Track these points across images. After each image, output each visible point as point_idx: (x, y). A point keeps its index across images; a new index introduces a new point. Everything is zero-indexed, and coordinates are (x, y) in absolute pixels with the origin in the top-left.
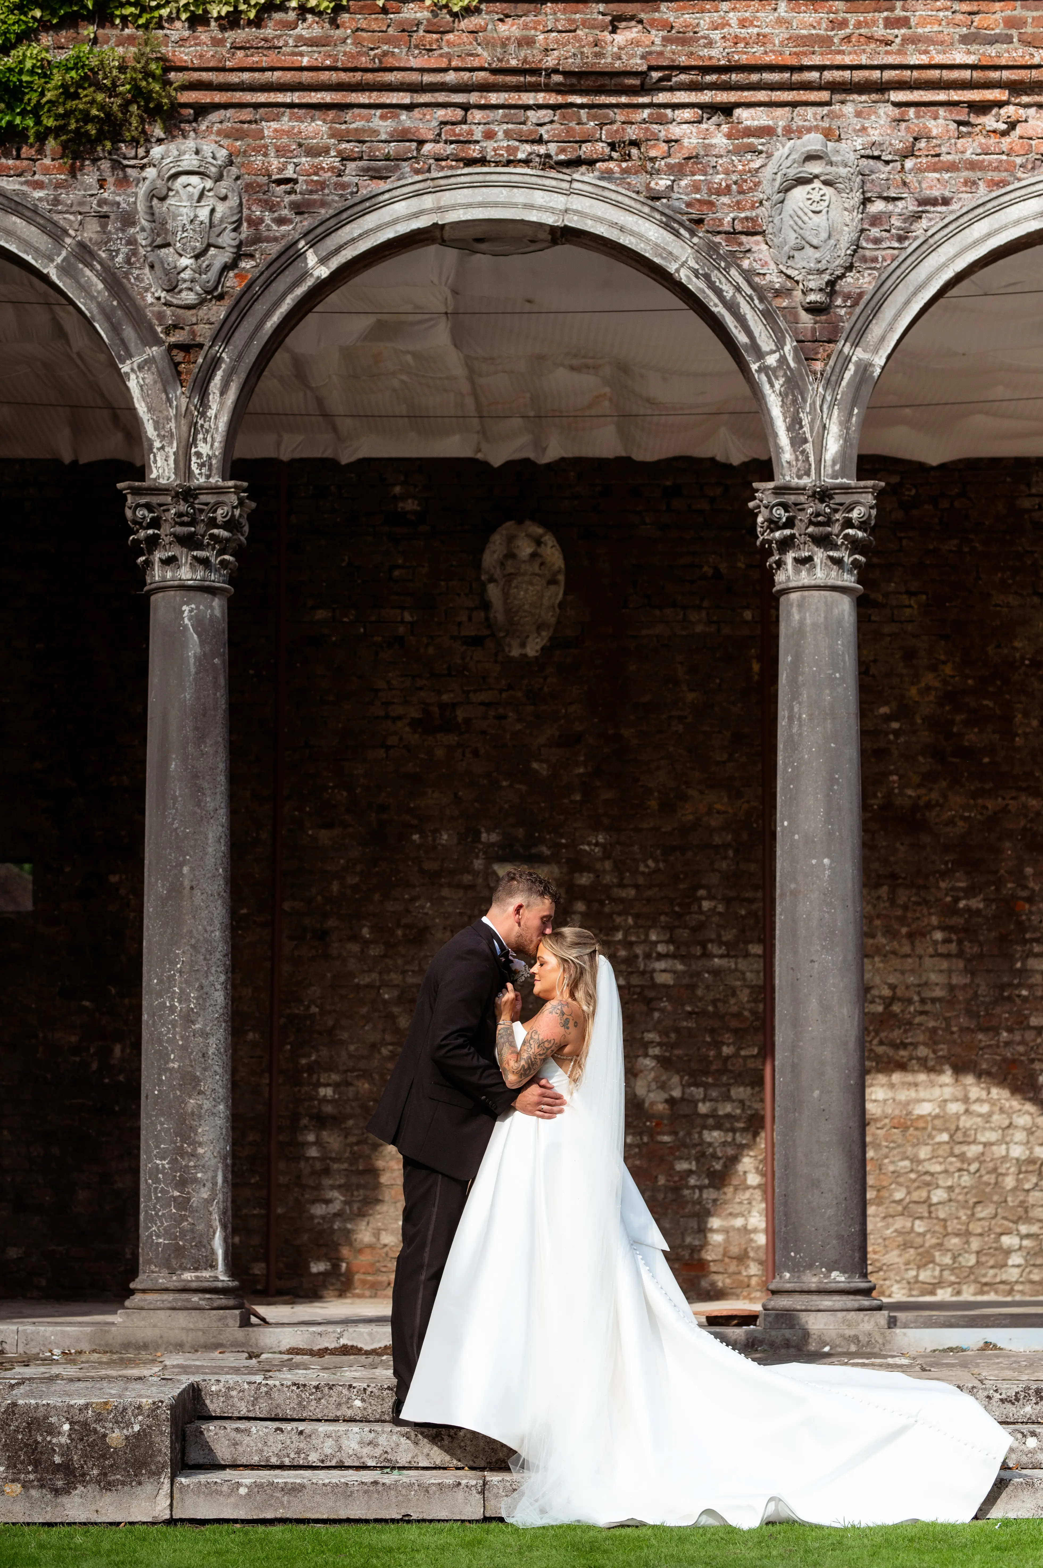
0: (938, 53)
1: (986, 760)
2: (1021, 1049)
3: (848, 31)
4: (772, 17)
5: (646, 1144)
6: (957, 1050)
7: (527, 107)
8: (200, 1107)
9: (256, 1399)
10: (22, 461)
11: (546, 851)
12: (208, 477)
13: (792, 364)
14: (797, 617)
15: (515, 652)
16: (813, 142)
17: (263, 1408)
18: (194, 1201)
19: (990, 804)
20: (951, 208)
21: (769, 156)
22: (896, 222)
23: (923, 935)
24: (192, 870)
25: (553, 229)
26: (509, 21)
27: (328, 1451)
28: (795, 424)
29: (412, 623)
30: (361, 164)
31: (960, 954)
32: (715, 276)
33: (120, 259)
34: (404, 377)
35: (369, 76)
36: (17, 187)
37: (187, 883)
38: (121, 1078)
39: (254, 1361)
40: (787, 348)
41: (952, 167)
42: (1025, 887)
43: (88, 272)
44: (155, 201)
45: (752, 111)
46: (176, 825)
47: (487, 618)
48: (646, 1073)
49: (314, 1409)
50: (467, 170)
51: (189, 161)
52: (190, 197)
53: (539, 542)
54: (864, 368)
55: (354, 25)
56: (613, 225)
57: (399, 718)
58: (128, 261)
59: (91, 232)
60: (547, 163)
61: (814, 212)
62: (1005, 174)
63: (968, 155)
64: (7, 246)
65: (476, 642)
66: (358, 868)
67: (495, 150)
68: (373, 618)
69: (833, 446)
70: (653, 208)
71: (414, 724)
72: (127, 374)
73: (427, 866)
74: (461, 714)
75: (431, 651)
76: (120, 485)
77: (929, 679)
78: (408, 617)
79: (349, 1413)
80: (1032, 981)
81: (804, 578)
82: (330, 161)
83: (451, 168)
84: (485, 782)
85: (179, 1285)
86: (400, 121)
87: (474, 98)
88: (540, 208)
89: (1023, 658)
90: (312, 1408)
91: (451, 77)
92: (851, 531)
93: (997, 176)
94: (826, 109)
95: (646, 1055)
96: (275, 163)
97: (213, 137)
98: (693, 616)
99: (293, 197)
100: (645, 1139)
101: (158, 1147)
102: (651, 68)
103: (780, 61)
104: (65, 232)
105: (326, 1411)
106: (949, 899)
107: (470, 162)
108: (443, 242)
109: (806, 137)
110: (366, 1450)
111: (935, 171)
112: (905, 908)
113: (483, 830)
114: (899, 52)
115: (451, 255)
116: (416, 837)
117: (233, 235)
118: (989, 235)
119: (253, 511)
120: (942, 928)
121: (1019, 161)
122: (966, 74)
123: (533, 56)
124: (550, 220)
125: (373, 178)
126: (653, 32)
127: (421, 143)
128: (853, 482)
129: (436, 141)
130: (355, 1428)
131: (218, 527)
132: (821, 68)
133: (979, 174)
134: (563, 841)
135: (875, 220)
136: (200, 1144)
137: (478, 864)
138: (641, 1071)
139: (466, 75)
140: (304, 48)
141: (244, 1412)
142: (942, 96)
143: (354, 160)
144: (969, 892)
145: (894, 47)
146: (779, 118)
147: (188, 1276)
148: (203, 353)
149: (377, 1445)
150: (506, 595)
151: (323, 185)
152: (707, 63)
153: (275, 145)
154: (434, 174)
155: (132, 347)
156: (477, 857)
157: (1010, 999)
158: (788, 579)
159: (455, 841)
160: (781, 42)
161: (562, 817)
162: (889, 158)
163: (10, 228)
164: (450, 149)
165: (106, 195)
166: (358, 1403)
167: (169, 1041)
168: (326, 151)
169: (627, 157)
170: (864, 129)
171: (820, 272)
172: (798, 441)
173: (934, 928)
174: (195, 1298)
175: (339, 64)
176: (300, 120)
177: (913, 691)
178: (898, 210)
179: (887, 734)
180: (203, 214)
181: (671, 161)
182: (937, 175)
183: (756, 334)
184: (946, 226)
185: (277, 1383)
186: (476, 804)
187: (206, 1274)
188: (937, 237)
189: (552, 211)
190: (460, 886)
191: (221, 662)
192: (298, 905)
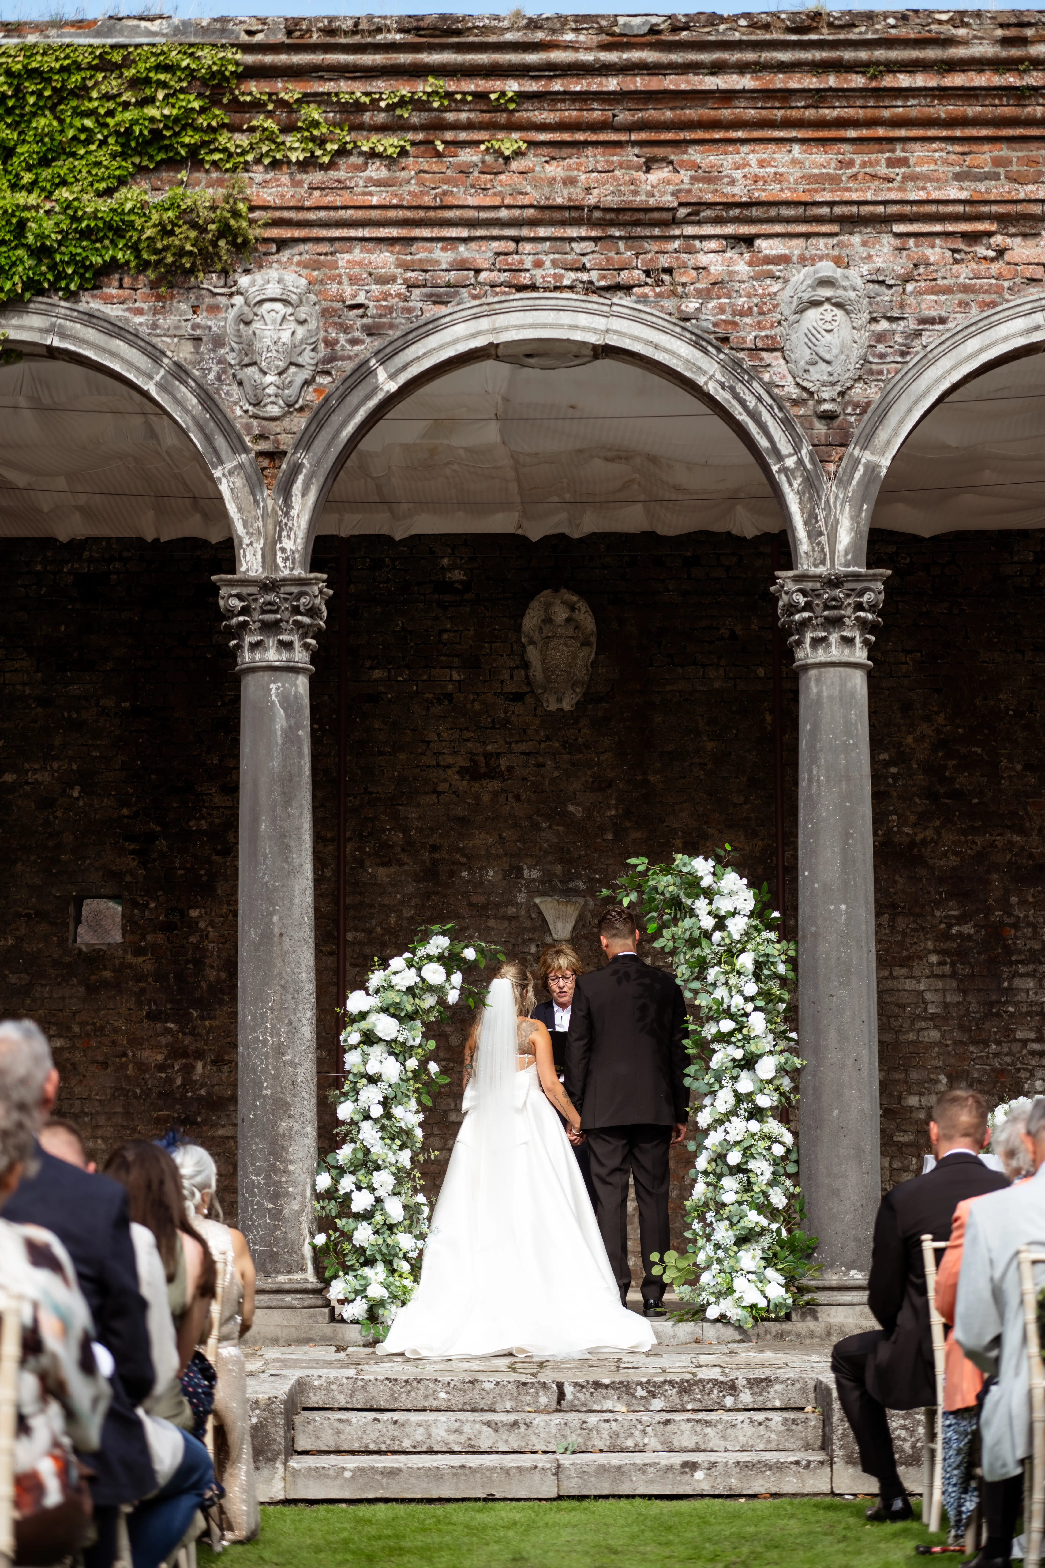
0: (935, 189)
1: (976, 801)
2: (1008, 1059)
3: (855, 170)
4: (787, 158)
6: (953, 1061)
7: (572, 240)
8: (291, 1129)
9: (354, 1392)
10: (108, 540)
11: (582, 886)
12: (292, 569)
13: (809, 466)
14: (814, 690)
15: (553, 707)
16: (826, 268)
17: (359, 1400)
18: (286, 1212)
19: (979, 840)
20: (947, 326)
21: (786, 281)
22: (899, 339)
23: (921, 959)
24: (281, 919)
25: (595, 347)
26: (554, 163)
27: (419, 1438)
28: (811, 519)
29: (459, 681)
30: (424, 290)
31: (954, 975)
32: (739, 388)
33: (211, 376)
34: (455, 467)
35: (432, 214)
36: (120, 313)
37: (276, 931)
38: (203, 1092)
39: (342, 1355)
40: (804, 451)
41: (948, 291)
42: (1010, 915)
43: (183, 388)
44: (242, 326)
45: (770, 241)
46: (266, 879)
47: (527, 677)
49: (404, 1401)
50: (519, 295)
51: (273, 290)
52: (274, 321)
53: (573, 609)
54: (871, 469)
55: (417, 168)
56: (648, 343)
57: (449, 767)
58: (219, 378)
59: (185, 353)
60: (590, 288)
61: (827, 331)
62: (994, 296)
63: (961, 280)
64: (111, 366)
65: (518, 697)
66: (413, 902)
67: (543, 277)
68: (425, 677)
69: (845, 538)
70: (684, 329)
71: (462, 772)
72: (219, 479)
73: (475, 899)
74: (504, 763)
75: (477, 705)
76: (213, 578)
77: (924, 728)
78: (455, 676)
79: (435, 1404)
80: (1018, 998)
81: (821, 656)
82: (397, 288)
83: (505, 293)
84: (527, 823)
85: (274, 1287)
86: (458, 253)
87: (525, 232)
88: (584, 329)
89: (1007, 709)
91: (504, 214)
92: (862, 614)
93: (987, 298)
94: (835, 241)
96: (348, 290)
97: (293, 268)
98: (712, 673)
99: (365, 320)
101: (253, 1165)
102: (681, 204)
103: (795, 197)
104: (163, 353)
105: (415, 1402)
106: (943, 926)
107: (521, 288)
108: (497, 358)
109: (820, 265)
110: (453, 1437)
111: (933, 293)
112: (904, 934)
113: (525, 867)
114: (901, 189)
115: (504, 369)
116: (465, 874)
117: (313, 354)
118: (981, 350)
119: (331, 598)
120: (936, 951)
121: (1006, 284)
122: (960, 209)
123: (577, 194)
124: (593, 339)
125: (435, 303)
126: (682, 172)
127: (478, 271)
128: (863, 570)
129: (491, 270)
130: (442, 1417)
131: (301, 614)
132: (831, 204)
133: (972, 297)
134: (597, 877)
135: (880, 337)
136: (291, 1162)
137: (521, 897)
139: (517, 213)
140: (373, 188)
141: (343, 1404)
142: (938, 228)
143: (419, 287)
144: (961, 920)
145: (896, 185)
146: (795, 247)
147: (281, 1278)
148: (286, 460)
149: (461, 1433)
150: (544, 657)
151: (390, 309)
152: (731, 200)
153: (348, 275)
154: (490, 299)
155: (224, 455)
156: (520, 892)
157: (998, 1015)
158: (807, 657)
159: (500, 877)
160: (796, 181)
161: (596, 855)
162: (892, 282)
163: (114, 349)
164: (504, 277)
165: (198, 320)
166: (443, 1395)
167: (262, 1070)
168: (394, 279)
169: (660, 283)
170: (869, 257)
171: (833, 384)
172: (814, 534)
173: (930, 952)
174: (288, 1298)
175: (405, 203)
176: (369, 251)
177: (910, 739)
178: (900, 329)
179: (886, 778)
180: (285, 336)
181: (698, 285)
182: (934, 297)
183: (776, 439)
184: (943, 343)
186: (519, 844)
187: (297, 1276)
188: (935, 352)
189: (595, 331)
190: (504, 917)
191: (304, 734)
192: (360, 935)
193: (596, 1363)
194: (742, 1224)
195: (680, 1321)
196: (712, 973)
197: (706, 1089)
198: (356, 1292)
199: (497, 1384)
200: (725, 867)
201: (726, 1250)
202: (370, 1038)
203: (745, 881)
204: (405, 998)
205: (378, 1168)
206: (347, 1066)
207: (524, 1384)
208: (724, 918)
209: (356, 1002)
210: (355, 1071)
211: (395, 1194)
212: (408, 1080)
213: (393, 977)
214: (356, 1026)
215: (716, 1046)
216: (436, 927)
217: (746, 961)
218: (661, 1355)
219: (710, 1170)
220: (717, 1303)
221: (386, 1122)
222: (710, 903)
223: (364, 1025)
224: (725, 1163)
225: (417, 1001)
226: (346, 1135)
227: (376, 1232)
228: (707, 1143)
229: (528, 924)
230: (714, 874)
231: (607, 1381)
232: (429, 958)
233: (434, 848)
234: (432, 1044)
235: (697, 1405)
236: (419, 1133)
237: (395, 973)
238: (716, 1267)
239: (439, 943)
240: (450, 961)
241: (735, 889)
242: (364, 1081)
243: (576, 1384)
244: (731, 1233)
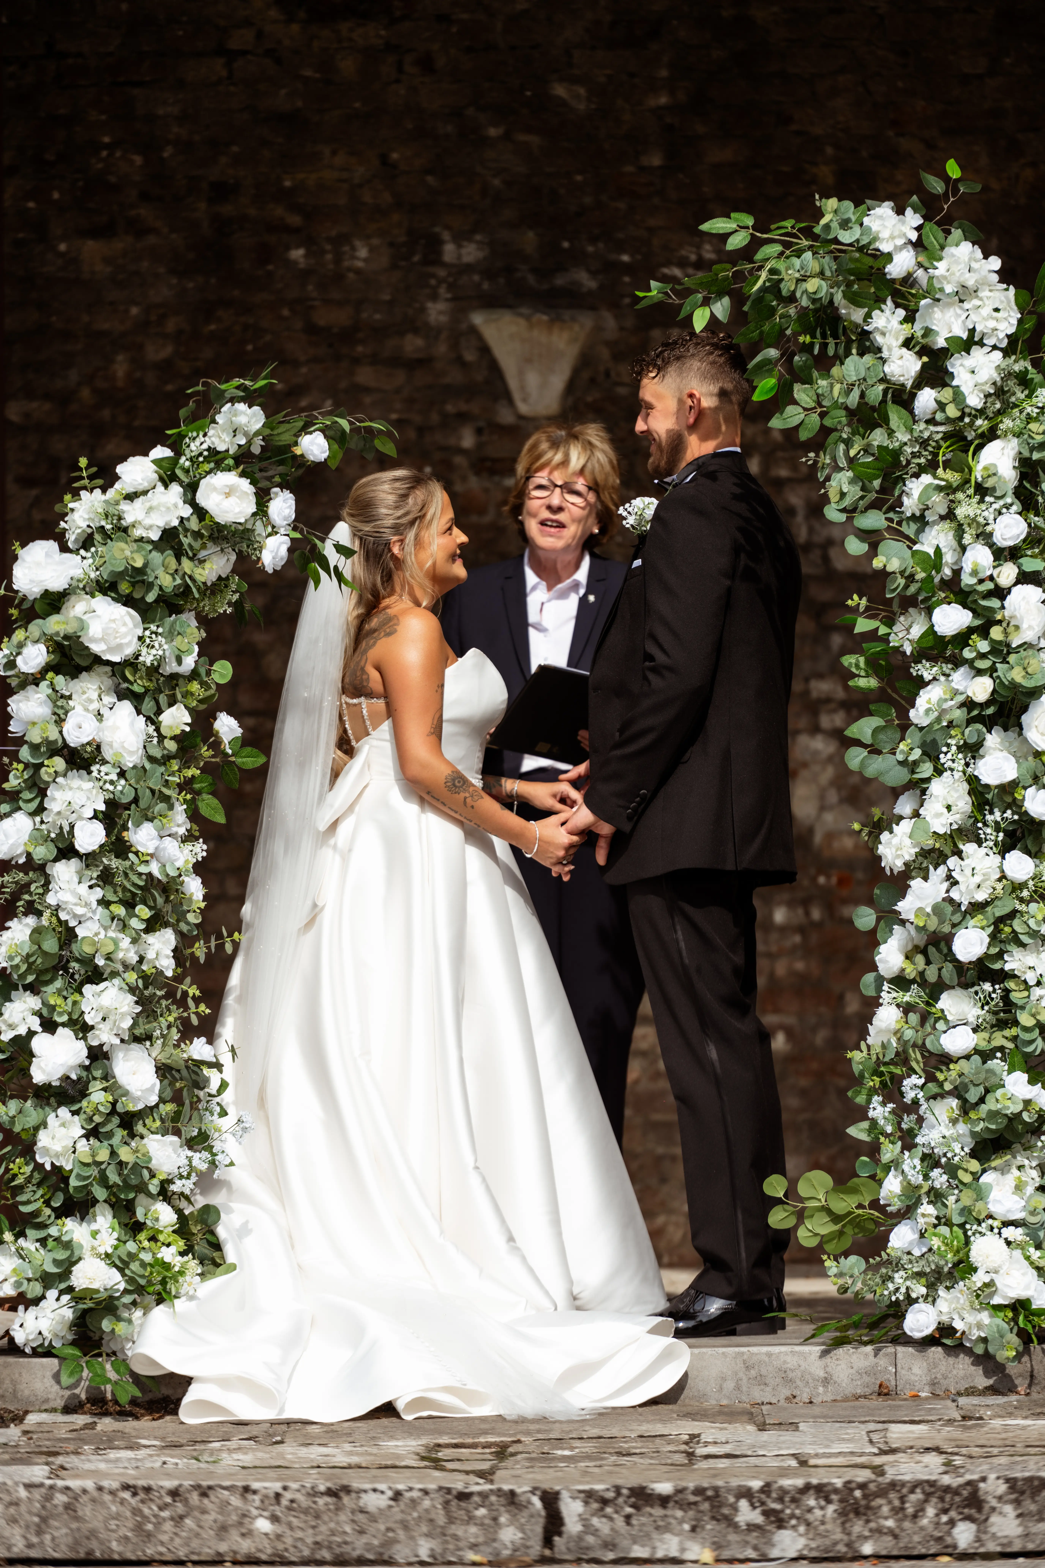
5: (818, 926)
9: (44, 1520)
11: (587, 281)
39: (12, 1433)
48: (816, 768)
49: (168, 1540)
66: (171, 325)
73: (325, 317)
79: (245, 1546)
84: (450, 128)
90: (165, 1538)
95: (815, 729)
100: (816, 914)
105: (195, 1544)
113: (446, 236)
116: (297, 254)
134: (625, 258)
138: (805, 765)
156: (434, 297)
161: (622, 205)
166: (263, 1525)
185: (89, 1484)
186: (430, 179)
190: (397, 361)
192: (40, 409)
193: (637, 1446)
194: (990, 1105)
195: (839, 1342)
196: (915, 491)
197: (899, 776)
198: (47, 1280)
199: (397, 1496)
200: (946, 226)
201: (952, 1170)
202: (70, 658)
203: (995, 263)
204: (156, 557)
205: (96, 976)
206: (14, 727)
207: (463, 1496)
208: (944, 354)
209: (36, 568)
210: (35, 737)
211: (137, 1039)
212: (166, 759)
213: (125, 506)
214: (35, 627)
215: (926, 670)
216: (230, 387)
217: (998, 460)
218: (794, 1426)
219: (911, 972)
220: (931, 1298)
221: (115, 863)
222: (910, 319)
223: (55, 624)
224: (950, 956)
225: (187, 565)
226: (15, 896)
227: (93, 1133)
228: (906, 907)
229: (455, 377)
230: (918, 245)
231: (664, 1488)
232: (216, 459)
234: (223, 671)
235: (886, 1545)
236: (195, 888)
237: (131, 497)
238: (927, 1209)
239: (238, 423)
240: (266, 466)
241: (971, 281)
242: (59, 763)
243: (589, 1496)
244: (962, 1128)
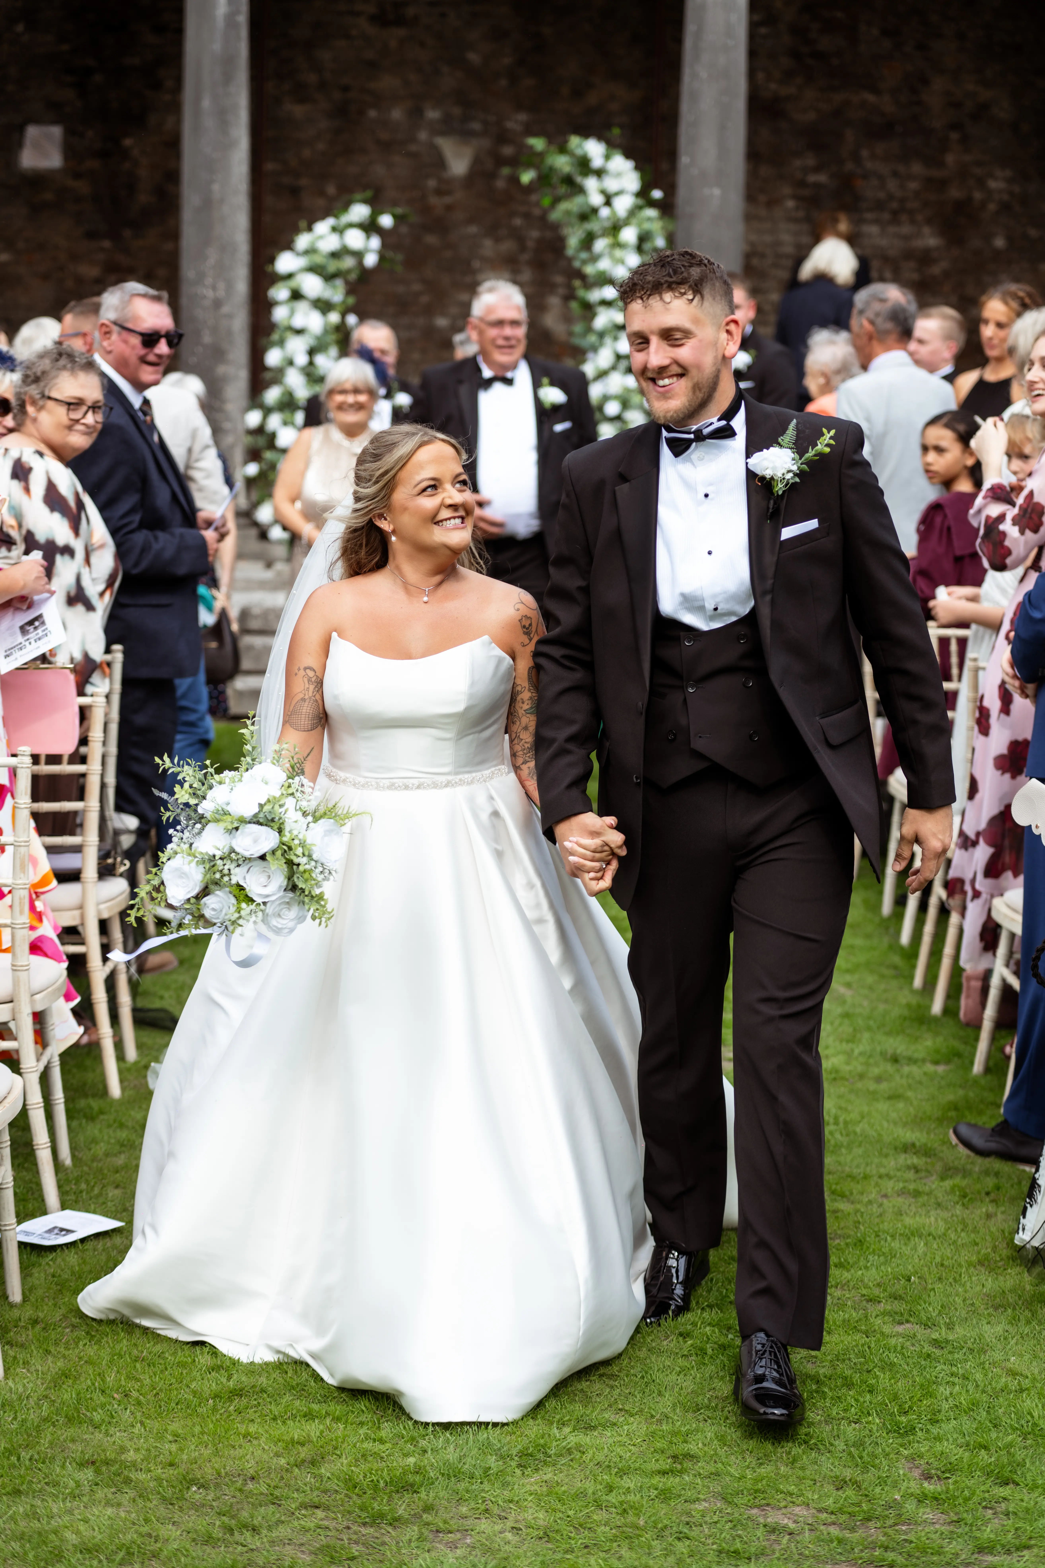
1: (836, 62)
19: (836, 98)
23: (780, 204)
24: (220, 186)
42: (860, 166)
46: (208, 151)
71: (372, 18)
106: (800, 174)
120: (792, 198)
137: (422, 137)
144: (817, 169)
159: (404, 117)
173: (787, 197)
190: (407, 154)
191: (243, 19)
196: (600, 245)
197: (589, 346)
200: (614, 150)
202: (296, 295)
203: (632, 163)
204: (329, 260)
206: (275, 320)
208: (612, 196)
209: (285, 262)
210: (282, 323)
212: (330, 332)
213: (318, 241)
214: (284, 284)
215: (599, 310)
216: (358, 196)
217: (629, 235)
222: (600, 183)
223: (292, 283)
225: (339, 263)
226: (273, 379)
230: (604, 156)
232: (351, 225)
233: (346, 89)
234: (351, 300)
237: (320, 237)
239: (359, 211)
240: (370, 227)
241: (622, 170)
242: (291, 333)
